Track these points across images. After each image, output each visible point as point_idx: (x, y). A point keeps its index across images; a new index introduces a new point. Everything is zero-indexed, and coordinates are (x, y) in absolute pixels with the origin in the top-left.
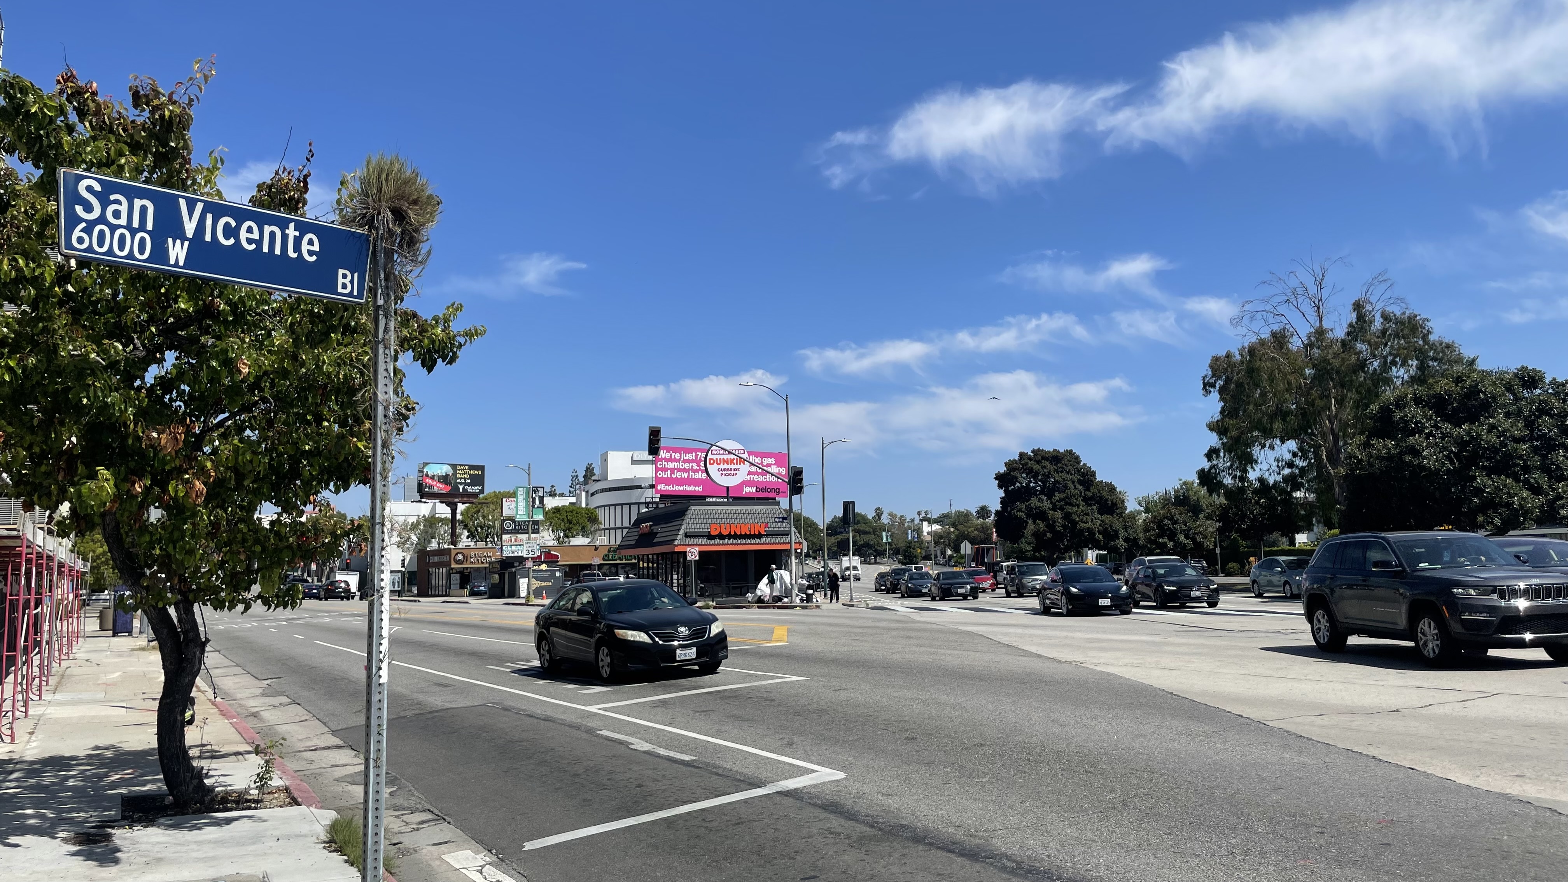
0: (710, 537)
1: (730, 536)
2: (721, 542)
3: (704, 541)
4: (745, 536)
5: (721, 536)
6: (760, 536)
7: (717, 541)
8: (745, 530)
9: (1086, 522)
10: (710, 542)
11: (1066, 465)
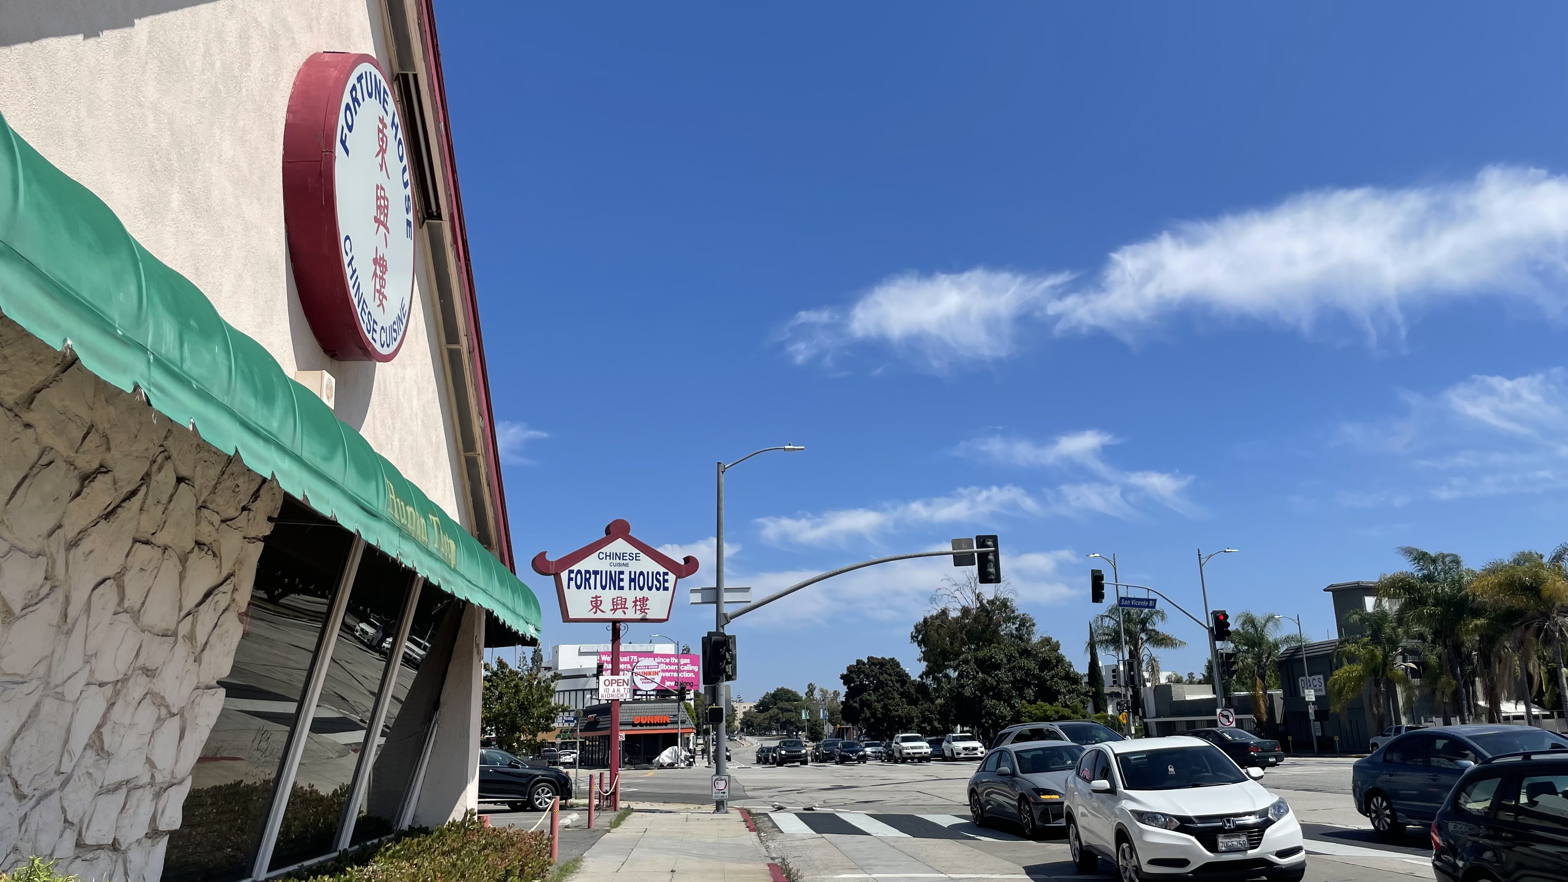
0: (634, 725)
1: (647, 724)
2: (641, 728)
3: (630, 727)
4: (657, 724)
5: (641, 724)
6: (666, 724)
7: (638, 727)
8: (657, 720)
9: (898, 711)
10: (634, 728)
11: (888, 669)
